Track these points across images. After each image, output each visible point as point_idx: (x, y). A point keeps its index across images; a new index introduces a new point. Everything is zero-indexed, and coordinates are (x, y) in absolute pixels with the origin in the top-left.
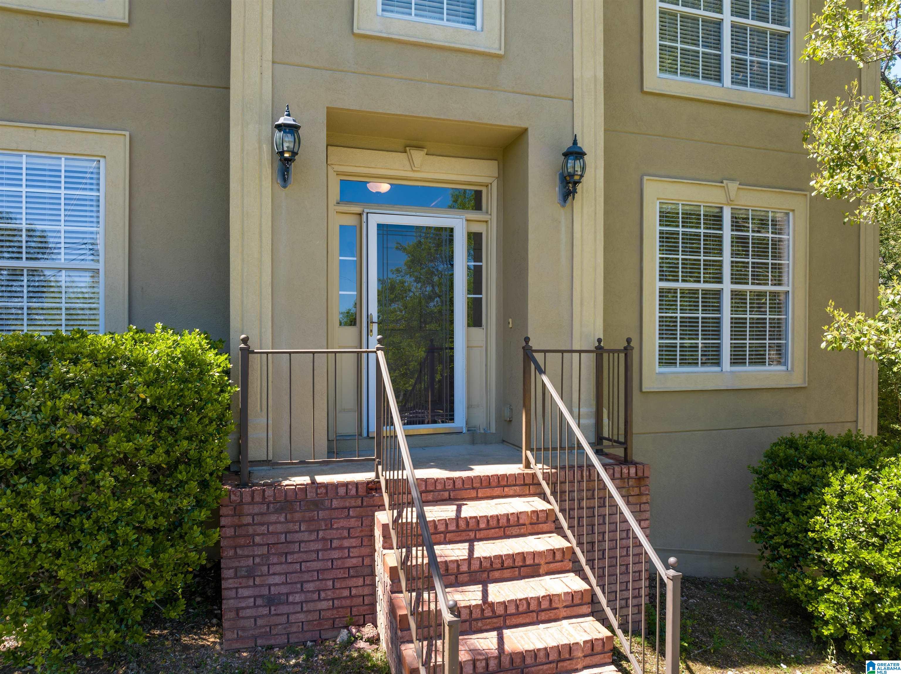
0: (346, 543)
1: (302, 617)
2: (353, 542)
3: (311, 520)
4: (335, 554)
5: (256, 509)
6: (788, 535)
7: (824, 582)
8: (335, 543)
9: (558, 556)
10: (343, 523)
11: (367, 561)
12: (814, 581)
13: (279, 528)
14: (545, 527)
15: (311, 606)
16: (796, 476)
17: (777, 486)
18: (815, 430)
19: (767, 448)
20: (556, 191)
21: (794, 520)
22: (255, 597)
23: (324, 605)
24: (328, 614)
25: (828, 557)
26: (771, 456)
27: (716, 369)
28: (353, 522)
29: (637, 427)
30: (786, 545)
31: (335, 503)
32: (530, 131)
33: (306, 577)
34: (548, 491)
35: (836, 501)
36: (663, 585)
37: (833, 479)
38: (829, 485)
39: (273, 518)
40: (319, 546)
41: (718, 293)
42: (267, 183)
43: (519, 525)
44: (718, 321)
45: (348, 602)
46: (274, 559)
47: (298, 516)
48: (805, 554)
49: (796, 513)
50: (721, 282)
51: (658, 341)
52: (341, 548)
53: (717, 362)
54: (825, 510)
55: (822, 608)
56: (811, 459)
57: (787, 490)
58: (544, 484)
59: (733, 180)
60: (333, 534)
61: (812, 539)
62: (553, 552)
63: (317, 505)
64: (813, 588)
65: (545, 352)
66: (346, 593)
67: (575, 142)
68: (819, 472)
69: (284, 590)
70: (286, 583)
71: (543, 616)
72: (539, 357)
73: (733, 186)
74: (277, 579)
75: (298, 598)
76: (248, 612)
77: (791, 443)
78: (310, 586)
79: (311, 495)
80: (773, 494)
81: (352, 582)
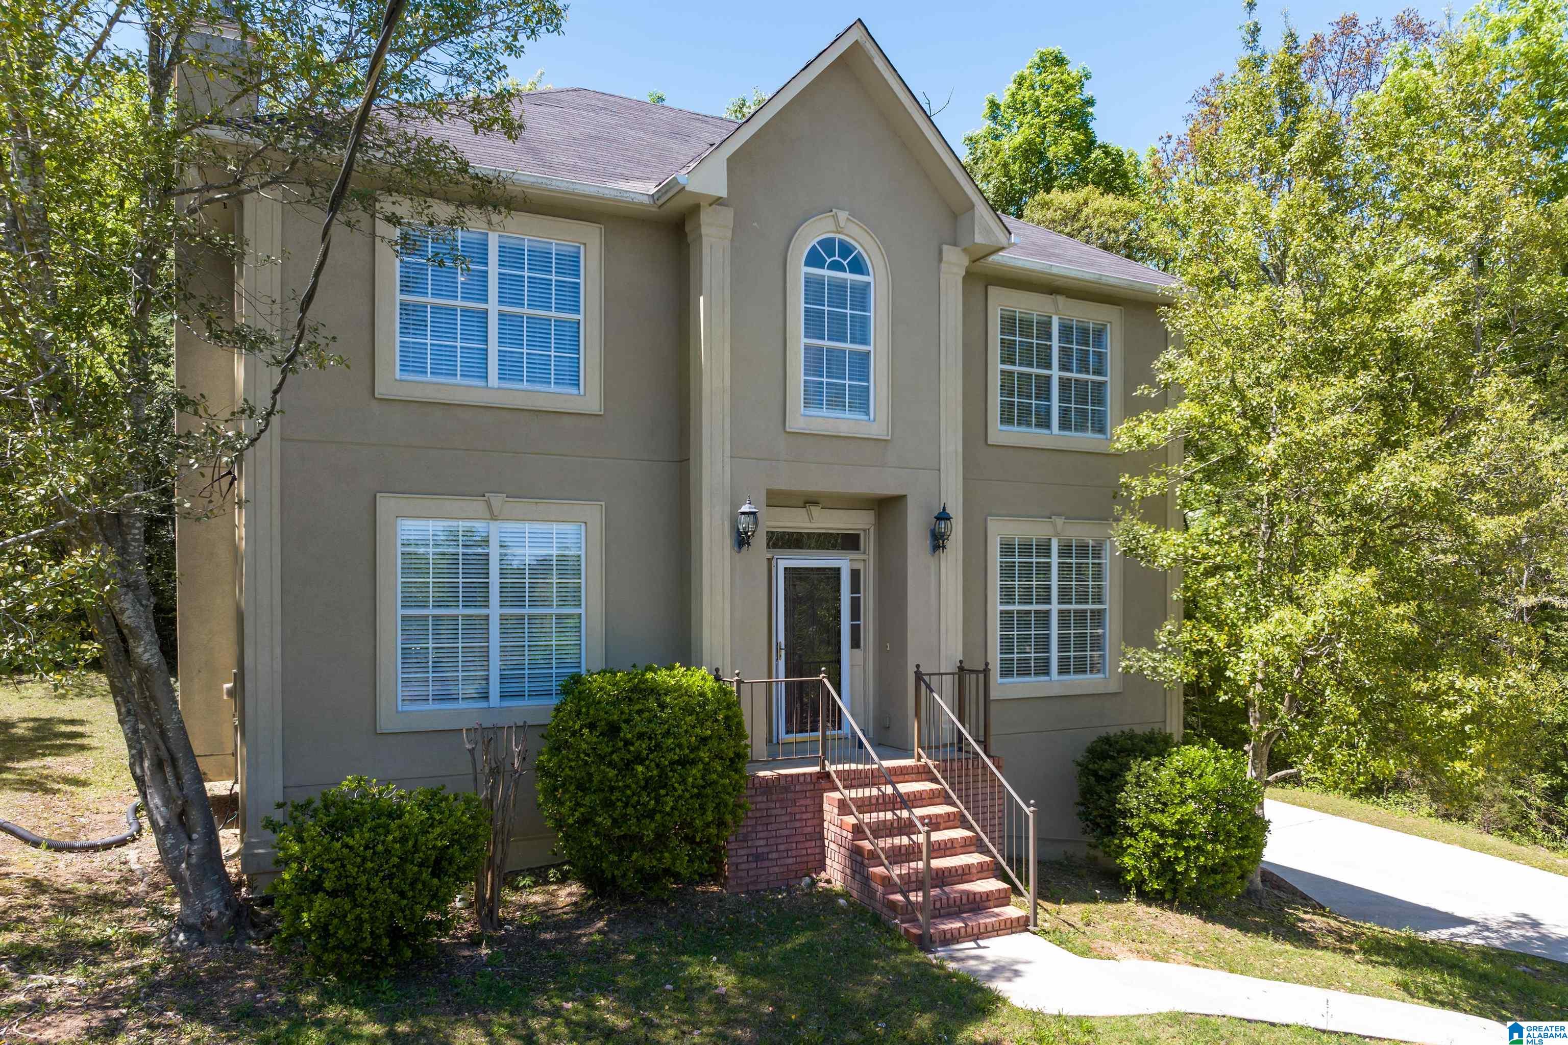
0: (805, 816)
1: (776, 869)
2: (809, 815)
3: (782, 800)
4: (798, 824)
5: (748, 793)
6: (1102, 808)
7: (1128, 841)
8: (798, 817)
9: (952, 817)
10: (803, 802)
11: (817, 829)
12: (1121, 841)
13: (763, 806)
14: (938, 800)
15: (782, 862)
16: (1108, 765)
17: (1095, 774)
18: (1126, 729)
19: (1089, 744)
20: (928, 542)
21: (1106, 797)
22: (748, 855)
23: (791, 861)
24: (793, 867)
25: (1129, 822)
26: (1091, 751)
27: (1047, 678)
28: (808, 802)
29: (993, 730)
30: (1101, 816)
31: (798, 788)
32: (909, 497)
33: (780, 841)
34: (939, 776)
35: (1134, 780)
36: (1027, 816)
37: (1133, 766)
38: (1130, 770)
39: (759, 799)
40: (787, 818)
41: (1047, 613)
42: (728, 551)
43: (922, 799)
44: (1047, 637)
45: (805, 859)
46: (759, 828)
47: (774, 797)
48: (1115, 823)
49: (1108, 792)
50: (1050, 603)
51: (999, 656)
52: (801, 820)
53: (1047, 672)
54: (1128, 788)
55: (1126, 859)
56: (1119, 752)
57: (1102, 776)
58: (935, 771)
59: (1059, 515)
60: (797, 810)
61: (1119, 810)
62: (948, 814)
63: (786, 789)
64: (1120, 846)
65: (930, 675)
66: (804, 852)
67: (944, 509)
68: (1124, 761)
69: (765, 850)
70: (767, 845)
71: (948, 852)
72: (926, 678)
73: (1059, 521)
74: (762, 842)
75: (774, 856)
76: (743, 866)
77: (1107, 740)
78: (782, 847)
79: (782, 782)
80: (1092, 779)
81: (808, 844)
